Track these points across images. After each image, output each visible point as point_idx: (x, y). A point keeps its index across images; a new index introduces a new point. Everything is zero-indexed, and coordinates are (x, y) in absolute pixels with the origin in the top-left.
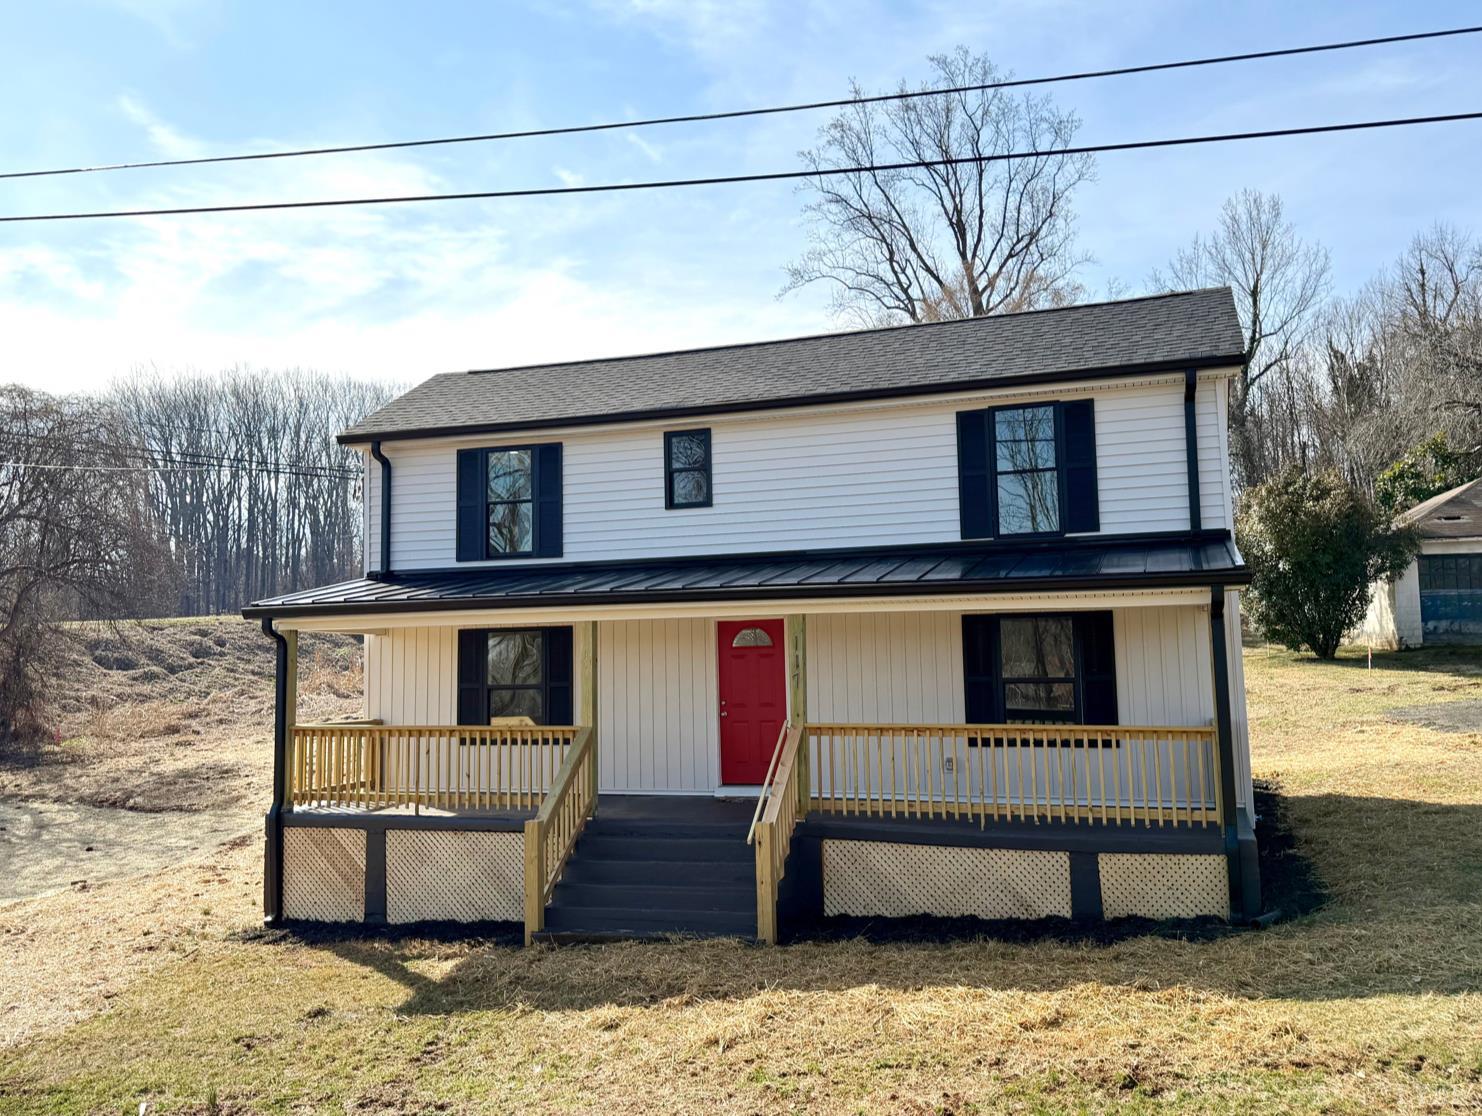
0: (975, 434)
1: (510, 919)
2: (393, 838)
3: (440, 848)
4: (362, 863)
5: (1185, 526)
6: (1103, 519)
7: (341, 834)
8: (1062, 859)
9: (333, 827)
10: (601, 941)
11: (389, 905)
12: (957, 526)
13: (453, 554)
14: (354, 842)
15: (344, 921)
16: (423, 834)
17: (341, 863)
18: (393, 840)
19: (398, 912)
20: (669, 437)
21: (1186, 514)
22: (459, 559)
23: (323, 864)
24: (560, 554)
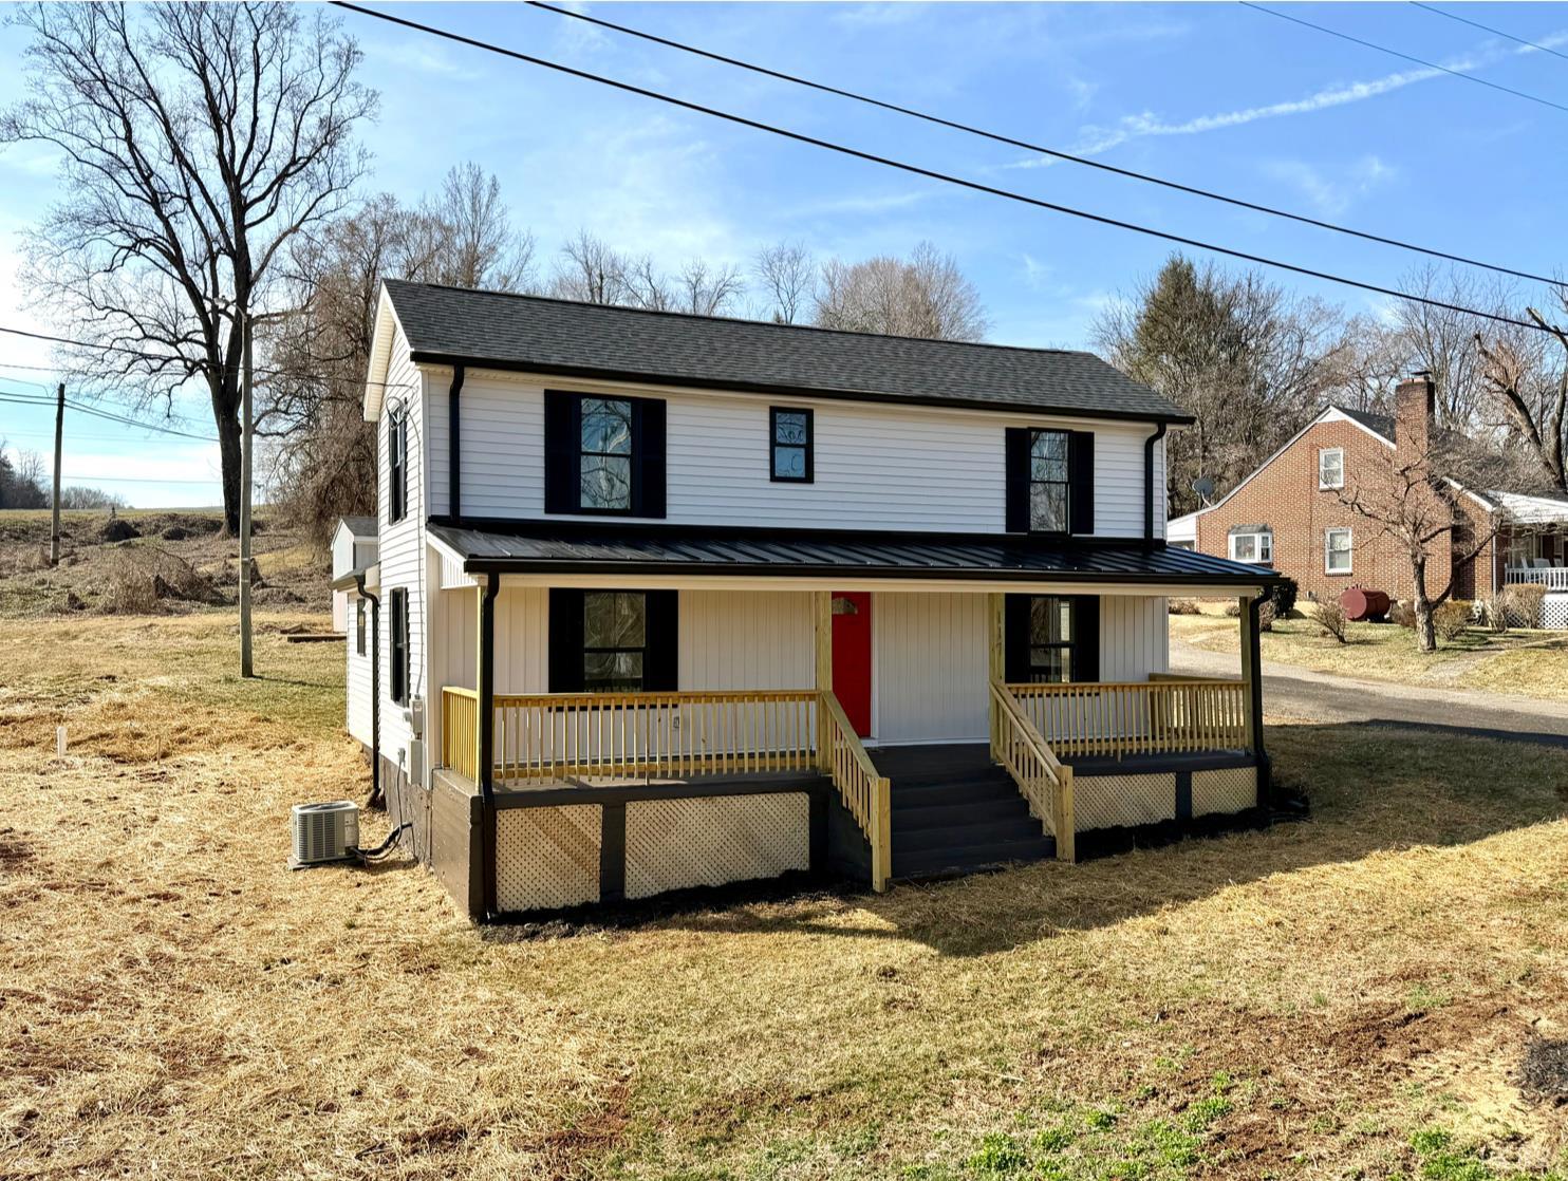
0: (1019, 446)
1: (758, 876)
2: (633, 810)
3: (687, 815)
4: (597, 840)
5: (1139, 535)
6: (1096, 525)
7: (571, 812)
8: (1172, 776)
9: (562, 804)
10: (950, 877)
11: (628, 880)
12: (1003, 522)
13: (541, 505)
14: (587, 820)
15: (576, 904)
16: (668, 802)
17: (571, 843)
18: (634, 812)
19: (640, 882)
20: (774, 411)
21: (1141, 527)
22: (548, 510)
23: (548, 846)
24: (663, 515)
